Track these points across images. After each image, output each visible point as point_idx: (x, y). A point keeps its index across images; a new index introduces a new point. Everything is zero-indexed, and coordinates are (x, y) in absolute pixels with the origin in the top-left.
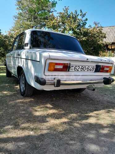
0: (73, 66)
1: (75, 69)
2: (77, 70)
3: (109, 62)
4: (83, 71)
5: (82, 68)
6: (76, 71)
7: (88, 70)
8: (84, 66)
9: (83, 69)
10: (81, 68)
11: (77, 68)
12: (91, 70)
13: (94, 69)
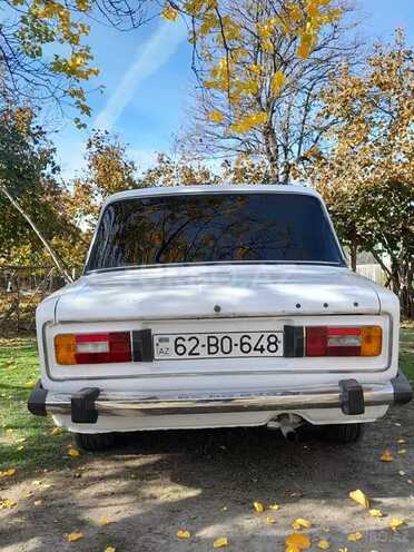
0: (167, 340)
1: (180, 350)
2: (190, 354)
3: (358, 309)
4: (220, 354)
5: (213, 341)
6: (186, 356)
7: (246, 348)
8: (220, 337)
9: (216, 345)
10: (209, 345)
11: (189, 345)
12: (262, 350)
13: (281, 346)
